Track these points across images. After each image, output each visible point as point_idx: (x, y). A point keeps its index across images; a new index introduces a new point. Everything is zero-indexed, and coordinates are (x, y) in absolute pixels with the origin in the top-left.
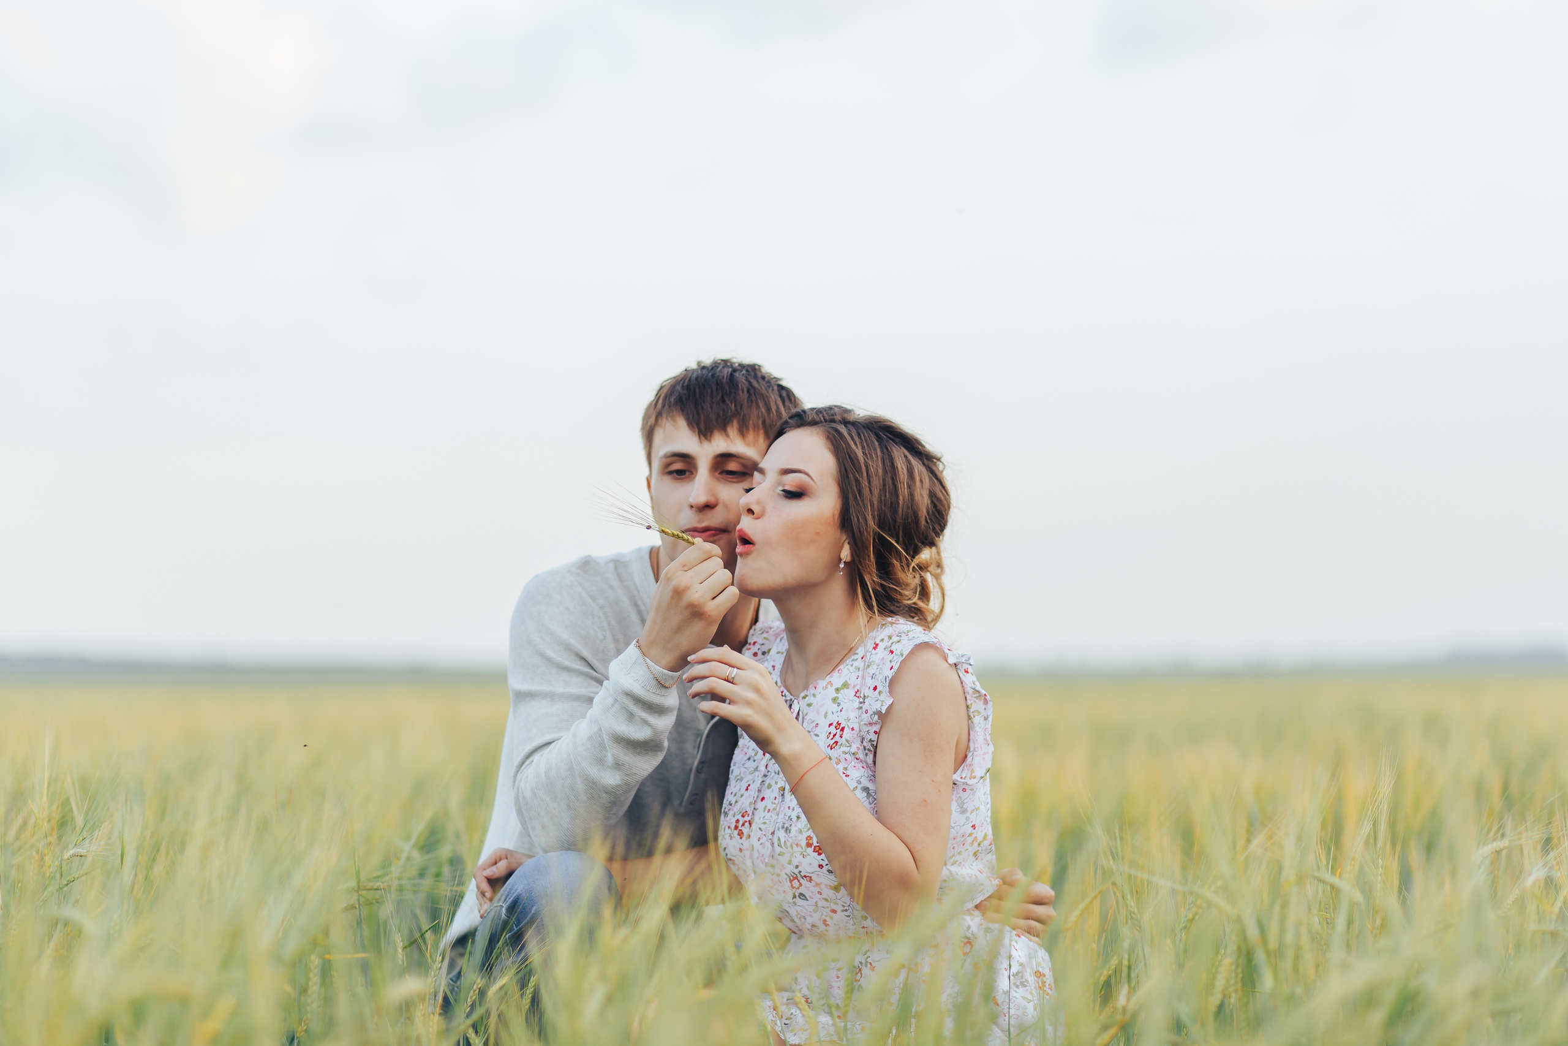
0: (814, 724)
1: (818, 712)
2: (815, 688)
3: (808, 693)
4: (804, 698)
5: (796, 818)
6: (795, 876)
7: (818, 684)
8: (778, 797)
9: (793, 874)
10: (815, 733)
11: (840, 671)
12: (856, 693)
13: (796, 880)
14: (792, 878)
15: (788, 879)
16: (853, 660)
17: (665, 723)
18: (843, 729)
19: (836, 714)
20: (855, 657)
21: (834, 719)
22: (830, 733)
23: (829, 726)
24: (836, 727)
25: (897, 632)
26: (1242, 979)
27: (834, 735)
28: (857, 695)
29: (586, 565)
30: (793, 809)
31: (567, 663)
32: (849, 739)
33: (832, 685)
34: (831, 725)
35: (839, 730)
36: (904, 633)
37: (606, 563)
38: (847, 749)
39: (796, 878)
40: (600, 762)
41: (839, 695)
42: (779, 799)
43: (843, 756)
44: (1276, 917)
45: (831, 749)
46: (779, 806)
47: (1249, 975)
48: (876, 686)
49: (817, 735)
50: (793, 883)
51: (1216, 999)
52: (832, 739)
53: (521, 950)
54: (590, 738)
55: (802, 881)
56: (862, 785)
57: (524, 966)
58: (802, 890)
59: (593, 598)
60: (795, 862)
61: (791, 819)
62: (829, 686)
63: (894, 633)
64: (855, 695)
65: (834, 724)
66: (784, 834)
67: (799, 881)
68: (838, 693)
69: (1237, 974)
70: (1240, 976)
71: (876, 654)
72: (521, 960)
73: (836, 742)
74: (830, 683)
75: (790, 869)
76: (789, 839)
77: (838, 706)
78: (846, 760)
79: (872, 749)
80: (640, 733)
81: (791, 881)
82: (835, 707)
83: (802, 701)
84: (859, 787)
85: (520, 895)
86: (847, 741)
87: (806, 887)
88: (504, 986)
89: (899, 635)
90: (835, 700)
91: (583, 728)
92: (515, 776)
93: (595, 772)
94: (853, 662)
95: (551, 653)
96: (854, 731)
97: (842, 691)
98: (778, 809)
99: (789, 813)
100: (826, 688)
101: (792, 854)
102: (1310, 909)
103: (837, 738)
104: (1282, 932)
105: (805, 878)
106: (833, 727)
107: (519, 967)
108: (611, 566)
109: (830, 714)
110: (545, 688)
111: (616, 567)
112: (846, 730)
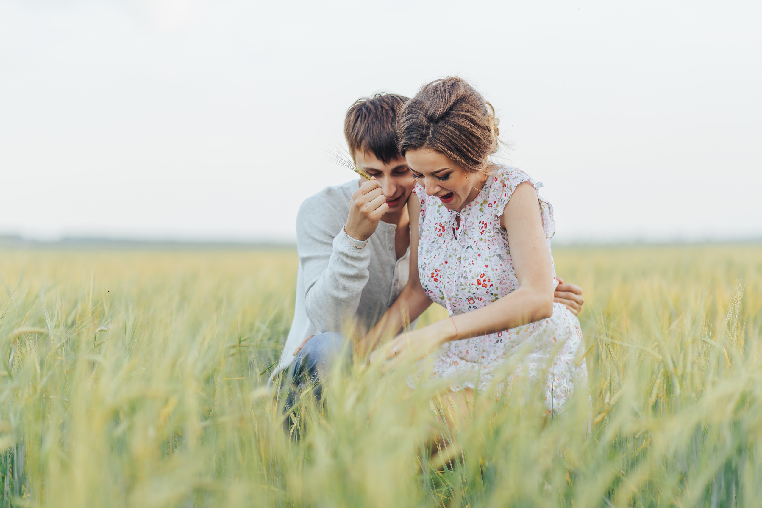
0: (472, 223)
1: (473, 217)
2: (470, 206)
3: (467, 209)
4: (464, 212)
5: (469, 271)
6: (471, 298)
7: (470, 204)
8: (457, 263)
9: (470, 297)
10: (473, 227)
11: (481, 195)
12: (489, 205)
13: (472, 300)
14: (469, 299)
15: (467, 300)
16: (485, 188)
17: (363, 265)
18: (486, 224)
19: (482, 217)
20: (486, 186)
21: (481, 219)
22: (480, 226)
23: (479, 223)
24: (482, 223)
25: (505, 172)
26: (666, 390)
27: (482, 227)
28: (490, 206)
29: (329, 192)
30: (467, 267)
31: (325, 241)
32: (490, 229)
33: (478, 203)
34: (480, 222)
35: (484, 225)
36: (509, 172)
37: (338, 189)
38: (489, 235)
39: (472, 299)
40: (337, 288)
41: (483, 207)
42: (458, 264)
43: (488, 239)
44: (681, 359)
45: (482, 234)
46: (458, 267)
47: (669, 389)
48: (495, 201)
49: (473, 228)
50: (470, 301)
51: (653, 399)
52: (481, 229)
53: (315, 377)
54: (330, 277)
55: (475, 300)
56: (497, 253)
57: (317, 383)
58: (474, 304)
59: (335, 207)
60: (473, 291)
61: (466, 272)
62: (477, 203)
63: (504, 172)
64: (489, 206)
65: (482, 222)
66: (464, 280)
67: (473, 300)
68: (482, 206)
69: (663, 387)
70: (665, 388)
71: (497, 184)
72: (316, 381)
73: (483, 231)
74: (477, 202)
75: (468, 295)
76: (468, 282)
77: (483, 212)
78: (489, 240)
79: (499, 232)
80: (352, 272)
81: (469, 301)
82: (481, 213)
83: (464, 213)
84: (496, 254)
85: (310, 353)
86: (489, 230)
87: (477, 303)
88: (308, 393)
89: (507, 173)
90: (481, 210)
91: (327, 273)
92: (305, 298)
93: (335, 293)
94: (486, 189)
95: (317, 237)
96: (491, 225)
97: (483, 205)
98: (458, 269)
99: (465, 269)
100: (475, 204)
101: (471, 288)
102: (699, 355)
103: (484, 229)
104: (685, 367)
105: (478, 299)
106: (481, 223)
107: (315, 384)
108: (341, 190)
109: (479, 217)
110: (315, 254)
111: (343, 190)
112: (488, 224)
